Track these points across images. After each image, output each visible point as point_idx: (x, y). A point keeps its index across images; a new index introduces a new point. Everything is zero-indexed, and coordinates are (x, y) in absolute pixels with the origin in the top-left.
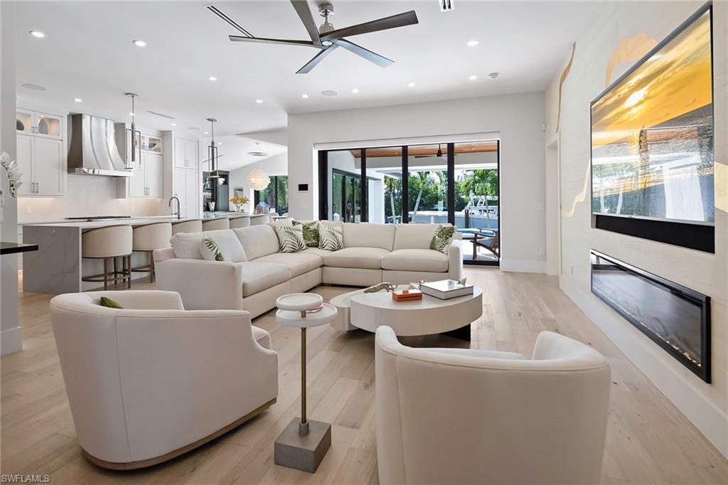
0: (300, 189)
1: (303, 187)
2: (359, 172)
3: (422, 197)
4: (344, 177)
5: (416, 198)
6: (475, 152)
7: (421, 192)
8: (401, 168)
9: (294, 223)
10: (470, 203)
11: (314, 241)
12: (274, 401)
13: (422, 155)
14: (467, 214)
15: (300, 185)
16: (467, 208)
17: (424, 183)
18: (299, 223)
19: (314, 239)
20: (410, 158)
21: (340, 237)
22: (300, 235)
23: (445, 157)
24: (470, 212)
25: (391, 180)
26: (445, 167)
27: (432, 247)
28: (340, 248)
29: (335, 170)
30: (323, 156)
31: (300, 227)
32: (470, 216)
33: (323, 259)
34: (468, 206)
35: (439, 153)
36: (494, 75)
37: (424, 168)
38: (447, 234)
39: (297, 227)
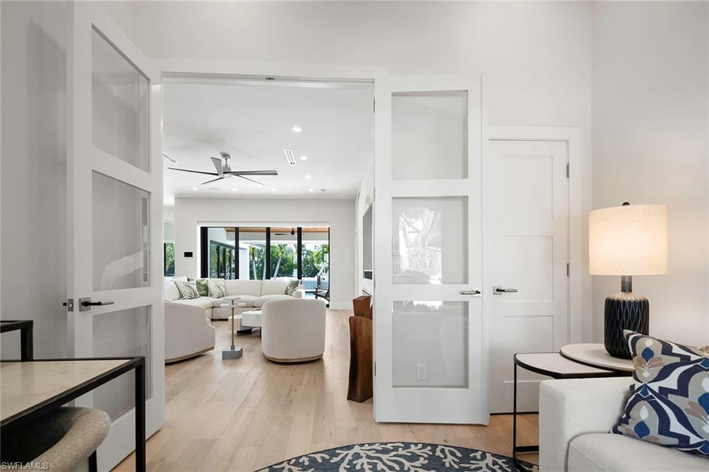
0: (185, 256)
1: (188, 255)
2: (233, 243)
3: (281, 264)
4: (218, 247)
5: (276, 267)
6: (315, 233)
7: (280, 260)
8: (265, 241)
9: (188, 280)
10: (321, 270)
11: (204, 292)
12: (213, 348)
13: (280, 233)
14: (319, 280)
15: (185, 253)
16: (318, 274)
17: (283, 252)
18: (193, 280)
19: (205, 291)
20: (272, 234)
21: (223, 289)
22: (195, 287)
23: (296, 235)
24: (321, 277)
25: (253, 249)
26: (296, 242)
27: (286, 293)
28: (223, 296)
29: (212, 242)
30: (204, 231)
31: (195, 282)
32: (321, 281)
33: (213, 303)
34: (320, 272)
35: (293, 233)
36: (323, 190)
37: (282, 242)
38: (295, 285)
39: (191, 282)
